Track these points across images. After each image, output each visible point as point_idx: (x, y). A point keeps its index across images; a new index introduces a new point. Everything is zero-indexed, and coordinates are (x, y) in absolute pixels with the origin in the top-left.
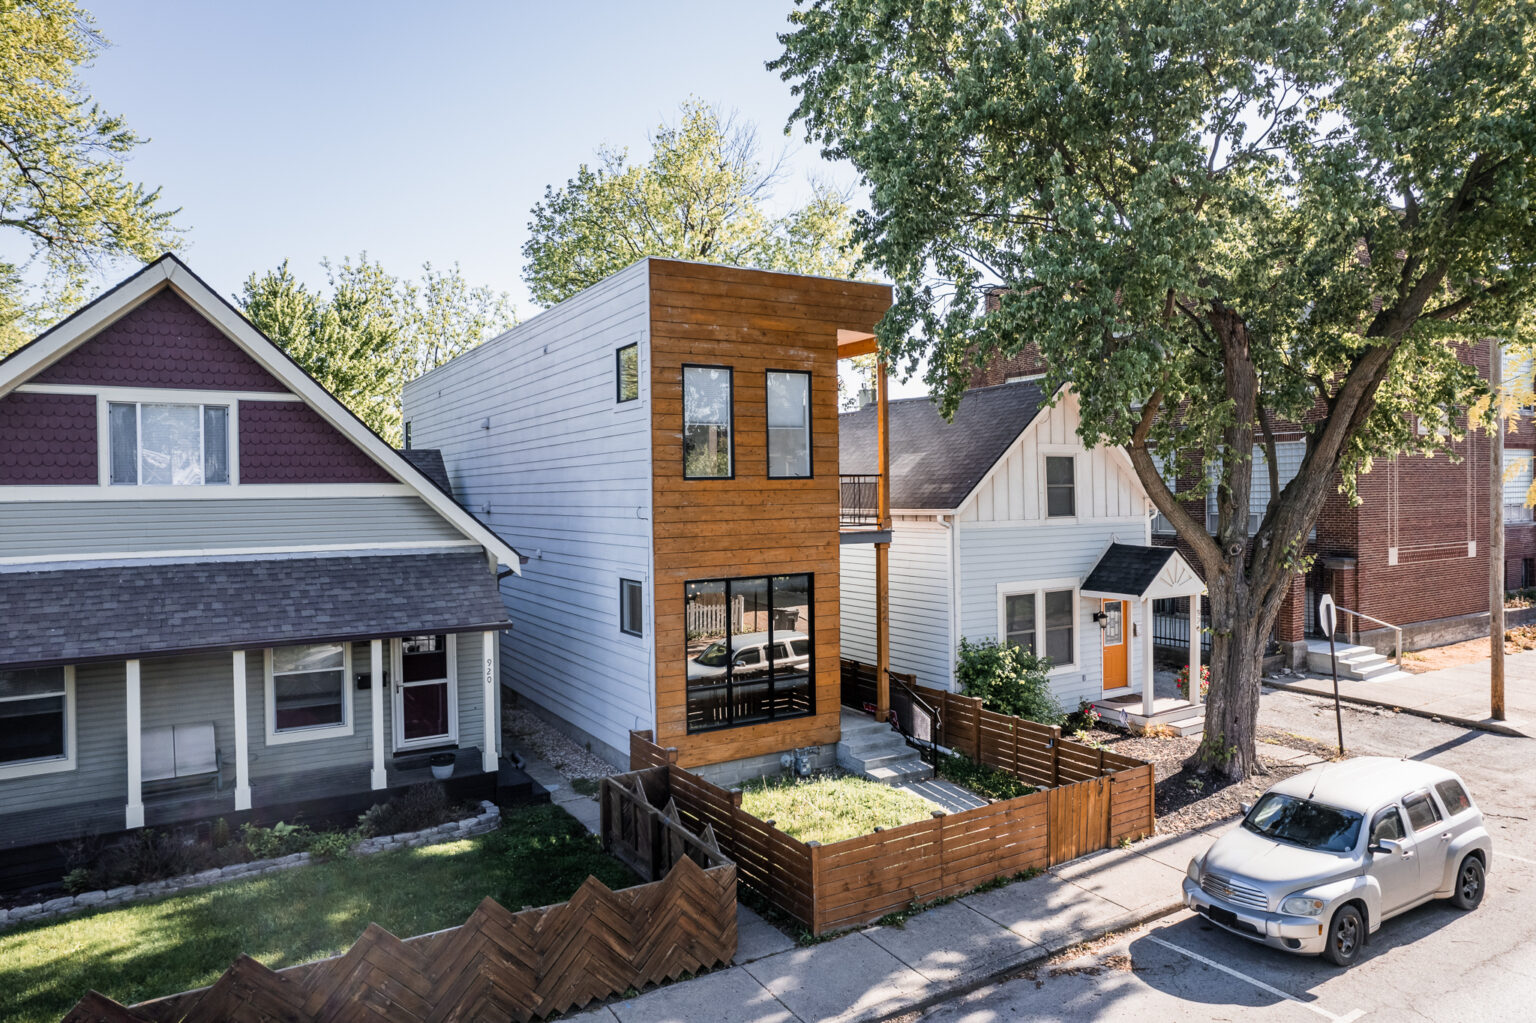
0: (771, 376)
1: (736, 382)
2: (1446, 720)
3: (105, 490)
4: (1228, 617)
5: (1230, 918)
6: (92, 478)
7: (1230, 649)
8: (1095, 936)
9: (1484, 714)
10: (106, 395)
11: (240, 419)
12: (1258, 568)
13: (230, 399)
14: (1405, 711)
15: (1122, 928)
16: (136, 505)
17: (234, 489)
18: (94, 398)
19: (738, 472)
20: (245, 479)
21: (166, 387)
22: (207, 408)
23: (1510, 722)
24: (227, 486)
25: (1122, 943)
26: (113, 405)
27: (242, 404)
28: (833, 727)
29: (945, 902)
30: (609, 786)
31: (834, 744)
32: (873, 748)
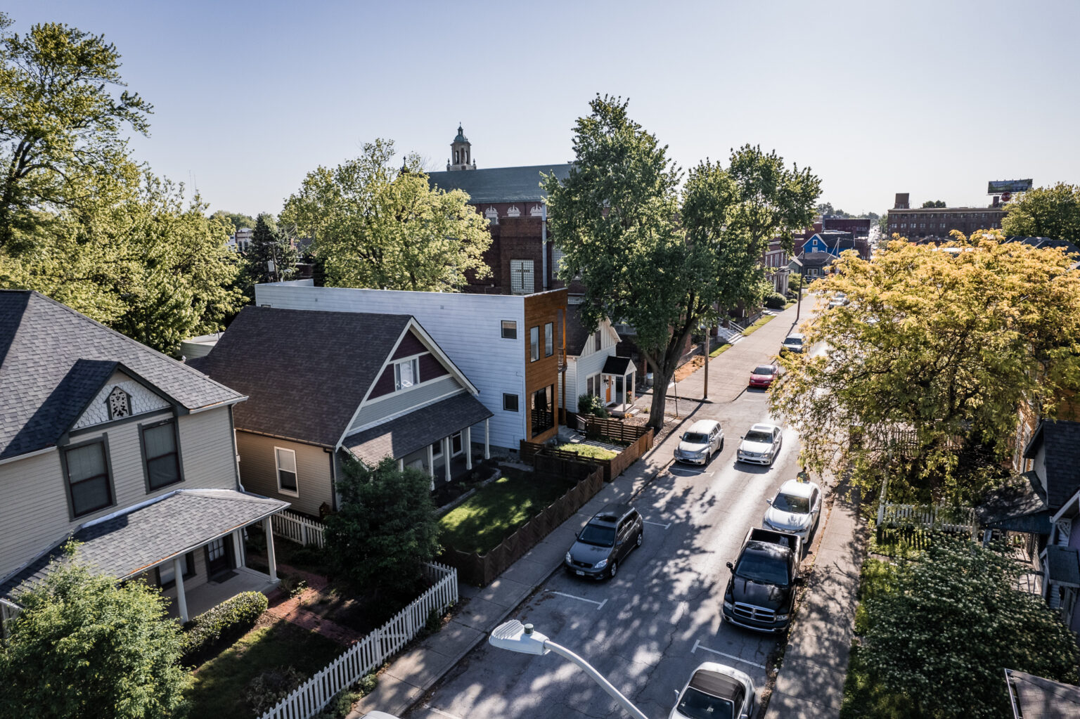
0: (546, 326)
1: (540, 329)
2: (694, 400)
3: (396, 393)
5: (687, 461)
6: (394, 390)
8: (661, 469)
9: (701, 398)
11: (419, 362)
12: (667, 370)
13: (416, 357)
14: (683, 398)
15: (665, 467)
16: (404, 395)
17: (420, 385)
18: (393, 364)
19: (541, 357)
20: (422, 381)
21: (405, 357)
22: (413, 361)
23: (709, 399)
24: (418, 384)
25: (666, 470)
27: (419, 357)
28: (557, 429)
29: (626, 469)
30: (536, 456)
31: (557, 434)
32: (568, 434)
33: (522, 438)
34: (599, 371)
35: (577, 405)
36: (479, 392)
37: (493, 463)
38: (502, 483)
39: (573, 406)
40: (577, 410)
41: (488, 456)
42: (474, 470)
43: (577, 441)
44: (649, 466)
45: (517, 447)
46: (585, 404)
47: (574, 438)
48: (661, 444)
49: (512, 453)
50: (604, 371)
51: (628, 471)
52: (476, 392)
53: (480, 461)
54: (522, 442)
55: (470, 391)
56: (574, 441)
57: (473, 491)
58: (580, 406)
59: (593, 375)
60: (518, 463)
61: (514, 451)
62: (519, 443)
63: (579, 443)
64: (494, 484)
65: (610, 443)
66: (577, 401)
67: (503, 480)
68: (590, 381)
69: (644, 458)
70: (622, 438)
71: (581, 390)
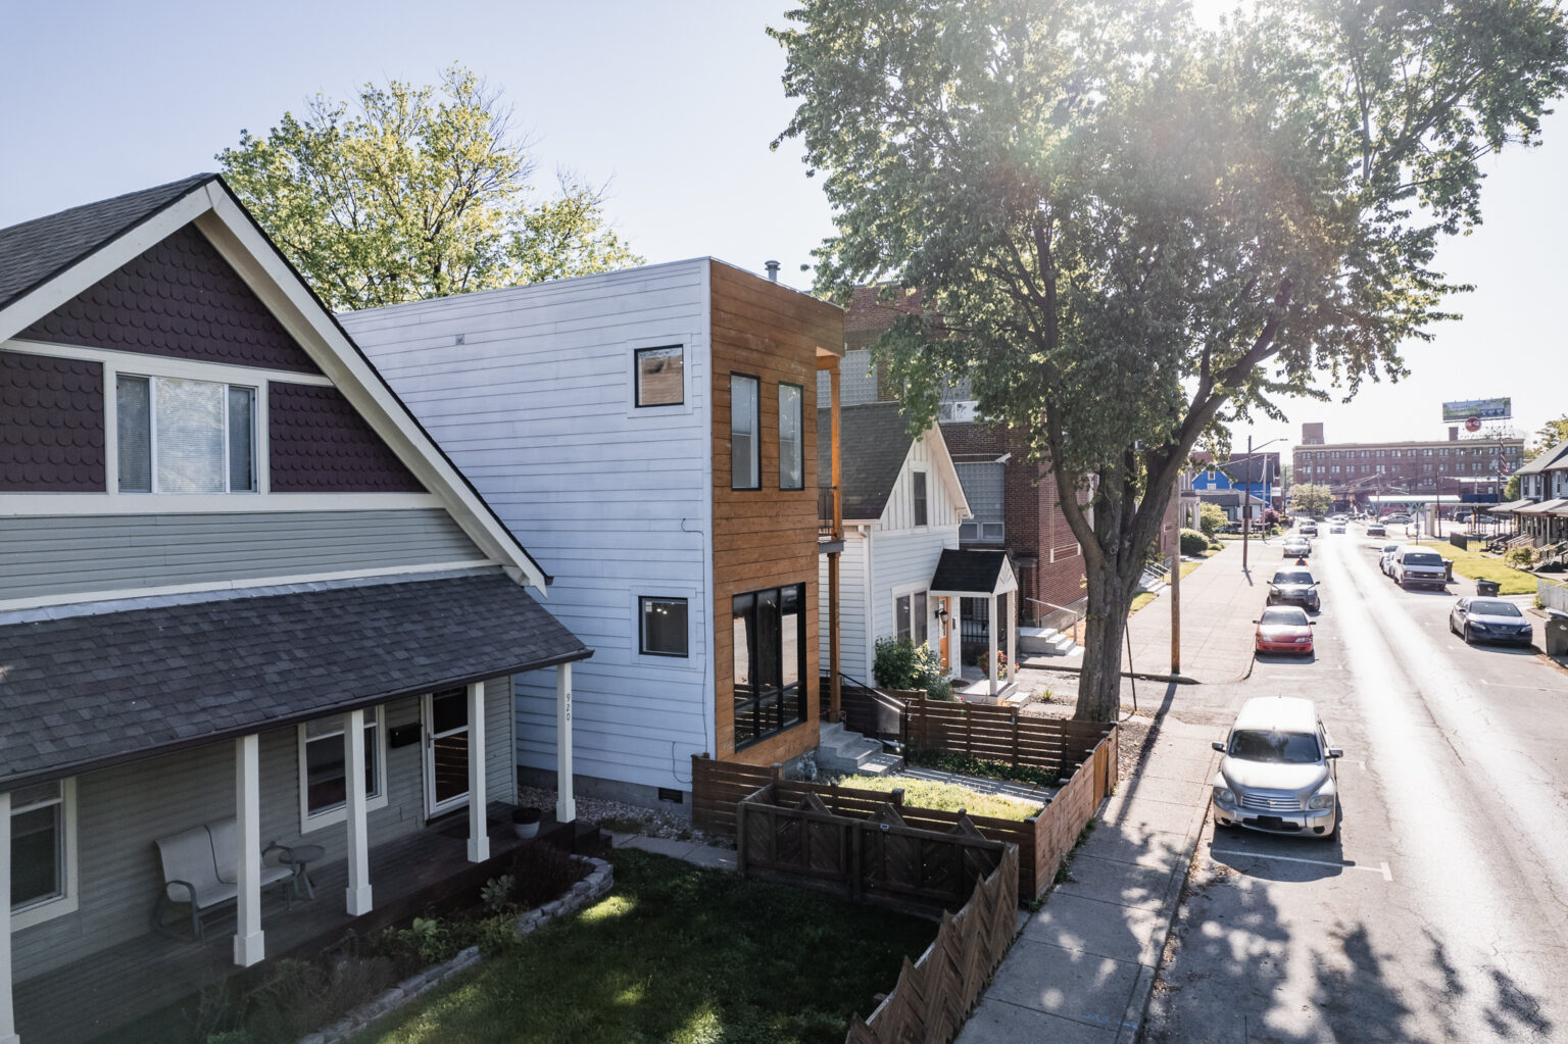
0: (782, 386)
1: (763, 393)
3: (113, 501)
4: (1106, 605)
6: (99, 486)
7: (1106, 631)
8: (1192, 857)
9: (1167, 672)
10: (116, 362)
11: (271, 406)
12: (1124, 564)
13: (259, 378)
16: (151, 521)
17: (263, 500)
18: (100, 365)
19: (764, 483)
20: (277, 486)
21: (186, 357)
22: (234, 388)
23: (1183, 674)
24: (255, 495)
25: (1206, 858)
26: (122, 378)
27: (272, 385)
28: (816, 732)
29: (1071, 856)
30: (748, 810)
31: (817, 748)
32: (848, 747)
33: (700, 751)
34: (924, 584)
35: (870, 666)
36: (548, 580)
37: (586, 839)
38: (609, 922)
39: (861, 669)
40: (871, 683)
41: (568, 809)
42: (492, 868)
43: (879, 768)
44: (1144, 847)
45: (681, 780)
46: (893, 667)
47: (869, 759)
48: (1138, 774)
49: (667, 805)
50: (934, 587)
51: (1081, 865)
52: (535, 579)
53: (532, 829)
54: (700, 763)
55: (514, 575)
56: (868, 767)
57: (467, 958)
58: (878, 668)
59: (910, 588)
60: (684, 837)
61: (673, 796)
62: (689, 767)
63: (885, 774)
64: (571, 924)
65: (981, 773)
66: (871, 657)
67: (612, 906)
68: (902, 602)
69: (1110, 816)
70: (1015, 760)
71: (881, 626)
